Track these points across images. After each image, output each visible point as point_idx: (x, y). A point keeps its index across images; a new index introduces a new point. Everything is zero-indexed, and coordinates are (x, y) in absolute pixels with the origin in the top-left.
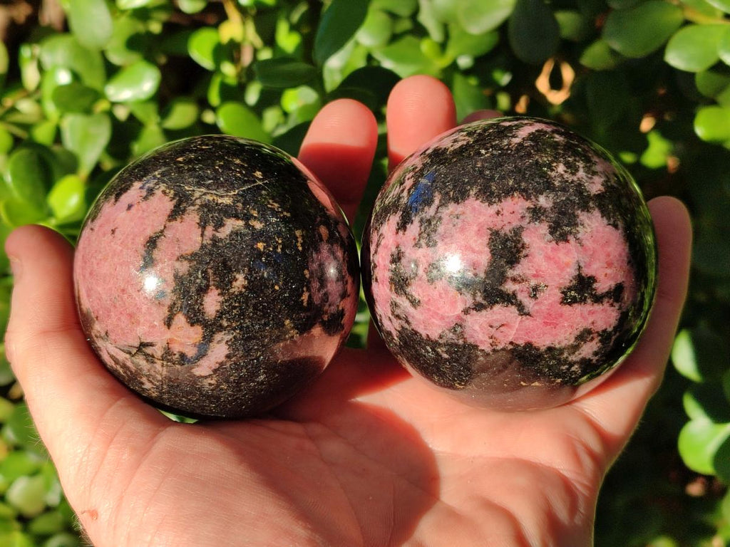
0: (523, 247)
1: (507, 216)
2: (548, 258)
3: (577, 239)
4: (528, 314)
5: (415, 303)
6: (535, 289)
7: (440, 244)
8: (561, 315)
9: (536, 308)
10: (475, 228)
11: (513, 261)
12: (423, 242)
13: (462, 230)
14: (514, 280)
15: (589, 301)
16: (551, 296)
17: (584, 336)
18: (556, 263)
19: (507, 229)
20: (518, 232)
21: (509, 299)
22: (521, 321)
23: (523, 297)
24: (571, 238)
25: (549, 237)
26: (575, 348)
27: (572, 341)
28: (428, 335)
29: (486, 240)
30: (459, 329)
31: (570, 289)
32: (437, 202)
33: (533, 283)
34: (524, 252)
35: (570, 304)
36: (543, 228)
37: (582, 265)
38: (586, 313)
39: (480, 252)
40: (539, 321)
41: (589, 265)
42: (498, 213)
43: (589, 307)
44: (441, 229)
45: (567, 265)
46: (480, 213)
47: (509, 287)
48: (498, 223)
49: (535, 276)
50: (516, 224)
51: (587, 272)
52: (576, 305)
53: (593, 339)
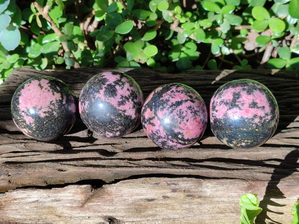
0: (240, 95)
1: (237, 90)
2: (246, 98)
3: (253, 95)
4: (241, 109)
5: (217, 111)
6: (243, 104)
7: (222, 97)
8: (249, 110)
9: (243, 108)
10: (230, 93)
11: (238, 98)
12: (219, 98)
13: (227, 93)
14: (238, 102)
15: (256, 108)
16: (246, 106)
17: (255, 116)
18: (248, 99)
19: (237, 92)
20: (239, 93)
21: (237, 106)
22: (240, 111)
23: (240, 106)
24: (252, 94)
25: (246, 94)
26: (253, 119)
27: (252, 117)
28: (219, 118)
29: (232, 94)
30: (226, 115)
31: (251, 104)
32: (223, 90)
33: (242, 102)
34: (241, 96)
35: (251, 108)
36: (245, 92)
37: (254, 100)
38: (255, 111)
39: (231, 97)
40: (244, 111)
41: (256, 100)
42: (235, 89)
43: (256, 109)
44: (223, 94)
45: (250, 99)
46: (231, 90)
47: (237, 103)
48: (235, 91)
49: (243, 101)
50: (239, 91)
51: (255, 101)
52: (252, 108)
53: (257, 118)
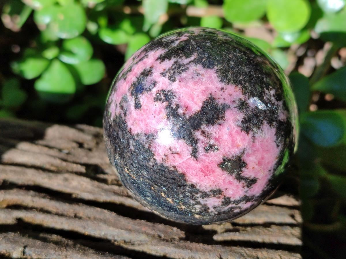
0: (222, 118)
1: (225, 95)
2: (231, 134)
3: (254, 136)
4: (196, 158)
5: (138, 106)
6: (211, 146)
7: (177, 82)
8: (213, 172)
9: (203, 157)
10: (203, 87)
11: (211, 122)
12: (168, 75)
13: (196, 83)
14: (203, 133)
15: (234, 175)
16: (216, 157)
17: (217, 192)
18: (233, 140)
19: (221, 101)
20: (225, 107)
21: (193, 142)
22: (189, 159)
23: (201, 146)
24: (251, 133)
25: (240, 123)
26: (205, 195)
27: (207, 191)
28: (131, 129)
29: (204, 98)
30: (151, 138)
31: (229, 160)
32: (192, 58)
33: (212, 142)
34: (220, 121)
35: (222, 168)
36: (241, 116)
37: (246, 152)
38: (227, 181)
39: (196, 103)
40: (199, 165)
41: (248, 155)
42: (222, 89)
43: (231, 178)
44: (184, 75)
45: (238, 146)
46: (212, 82)
47: (198, 134)
48: (219, 94)
49: (217, 139)
50: (227, 102)
51: (245, 158)
52: (225, 172)
53: (220, 197)
